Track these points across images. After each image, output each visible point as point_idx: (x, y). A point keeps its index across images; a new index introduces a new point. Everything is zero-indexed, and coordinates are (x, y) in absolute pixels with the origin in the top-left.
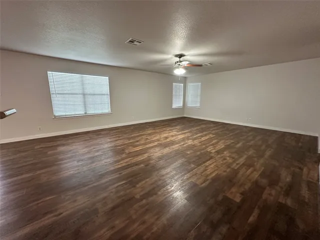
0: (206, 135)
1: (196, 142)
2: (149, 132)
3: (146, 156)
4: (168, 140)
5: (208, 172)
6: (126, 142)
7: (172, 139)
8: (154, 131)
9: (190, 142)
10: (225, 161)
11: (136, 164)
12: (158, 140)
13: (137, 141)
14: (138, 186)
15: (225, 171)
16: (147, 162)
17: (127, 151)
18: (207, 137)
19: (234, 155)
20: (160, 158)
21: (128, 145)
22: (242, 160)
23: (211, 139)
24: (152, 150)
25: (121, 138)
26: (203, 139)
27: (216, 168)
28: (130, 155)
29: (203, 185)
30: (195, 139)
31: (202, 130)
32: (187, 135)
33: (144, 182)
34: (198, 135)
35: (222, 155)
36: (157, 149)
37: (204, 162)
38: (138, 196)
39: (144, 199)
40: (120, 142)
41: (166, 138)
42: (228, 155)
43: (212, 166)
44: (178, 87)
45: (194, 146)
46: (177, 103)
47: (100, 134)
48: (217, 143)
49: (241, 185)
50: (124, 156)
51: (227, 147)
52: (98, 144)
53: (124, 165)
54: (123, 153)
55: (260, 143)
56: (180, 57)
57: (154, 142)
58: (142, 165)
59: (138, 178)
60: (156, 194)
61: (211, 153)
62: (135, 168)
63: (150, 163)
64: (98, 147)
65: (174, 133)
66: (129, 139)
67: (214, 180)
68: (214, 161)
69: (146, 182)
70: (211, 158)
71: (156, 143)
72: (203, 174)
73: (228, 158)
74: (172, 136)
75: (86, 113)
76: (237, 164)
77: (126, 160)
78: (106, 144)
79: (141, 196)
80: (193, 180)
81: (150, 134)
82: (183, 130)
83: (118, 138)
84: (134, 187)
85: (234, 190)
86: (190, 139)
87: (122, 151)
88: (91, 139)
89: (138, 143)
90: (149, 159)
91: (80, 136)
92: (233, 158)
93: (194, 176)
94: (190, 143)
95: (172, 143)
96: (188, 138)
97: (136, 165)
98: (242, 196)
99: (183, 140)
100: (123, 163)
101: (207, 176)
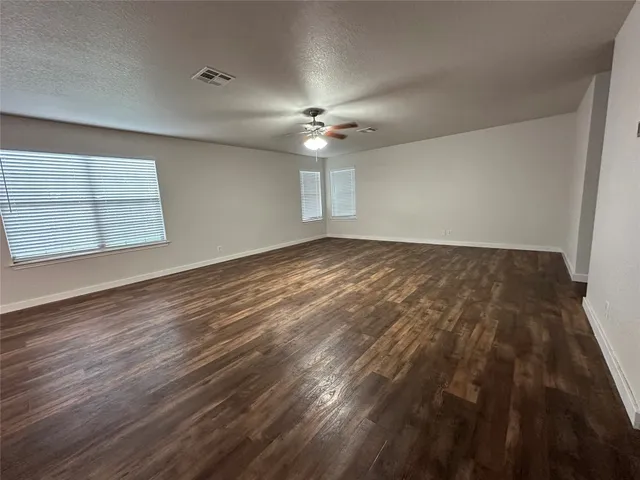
0: (377, 270)
1: (362, 286)
2: (261, 275)
3: (260, 330)
4: (304, 288)
5: (400, 346)
6: (211, 305)
7: (312, 284)
8: (269, 273)
9: (350, 288)
10: (426, 318)
11: (241, 353)
12: (283, 291)
13: (236, 299)
14: (253, 407)
15: (432, 340)
16: (266, 345)
17: (215, 326)
18: (381, 274)
19: (439, 304)
20: (294, 331)
21: (216, 310)
22: (455, 312)
23: (388, 277)
24: (273, 316)
25: (197, 296)
26: (374, 278)
27: (413, 336)
28: (224, 333)
29: (396, 378)
30: (359, 279)
31: (368, 262)
32: (340, 273)
33: (265, 395)
34: (363, 271)
35: (418, 306)
36: (284, 312)
37: (387, 327)
38: (257, 435)
39: (275, 438)
40: (195, 306)
41: (300, 284)
42: (428, 305)
43: (405, 332)
44: (310, 178)
45: (359, 294)
46: (311, 211)
47: (145, 293)
48: (401, 283)
49: (472, 362)
50: (208, 337)
51: (424, 289)
52: (141, 317)
53: (211, 359)
54: (206, 331)
55: (476, 274)
56: (314, 115)
57: (274, 295)
58: (257, 353)
59: (252, 388)
60: (299, 418)
61: (396, 304)
62: (239, 364)
63: (273, 347)
64: (140, 325)
65: (313, 272)
66: (216, 296)
67: (418, 361)
68: (406, 320)
69: (273, 393)
70: (399, 315)
71: (279, 299)
72: (390, 354)
73: (430, 312)
74: (312, 279)
75: (103, 247)
76: (450, 321)
77: (215, 348)
78: (161, 315)
79: (265, 432)
80: (375, 368)
81: (262, 280)
82: (329, 264)
83: (189, 298)
84: (245, 411)
85: (459, 376)
86: (349, 281)
87: (204, 326)
88: (122, 306)
89: (237, 303)
90: (270, 335)
91: (93, 302)
92: (439, 310)
93: (374, 362)
94: (350, 290)
95: (314, 294)
96: (344, 280)
97: (242, 355)
98: (479, 389)
99: (335, 284)
100: (210, 356)
101: (401, 355)
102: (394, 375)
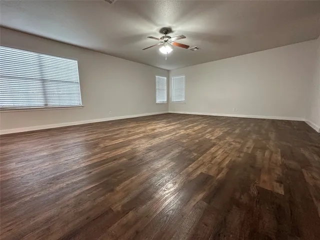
0: (197, 125)
1: (189, 131)
2: (131, 126)
3: (128, 149)
4: (156, 131)
5: (218, 159)
6: (102, 136)
7: (161, 130)
8: (138, 125)
9: (182, 132)
10: (232, 146)
11: (114, 159)
12: (144, 132)
13: (117, 135)
14: (118, 188)
15: (239, 157)
16: (132, 156)
17: (102, 145)
18: (200, 127)
19: (238, 140)
20: (150, 150)
21: (104, 139)
22: (250, 144)
23: (204, 129)
24: (137, 142)
25: (95, 133)
26: (196, 128)
27: (226, 155)
28: (105, 149)
29: (219, 177)
30: (188, 128)
31: (192, 122)
32: (176, 126)
33: (127, 182)
34: (190, 125)
35: (225, 141)
36: (143, 141)
37: (208, 150)
38: (118, 207)
39: (131, 210)
40: (94, 136)
41: (154, 130)
42: (232, 140)
43: (219, 152)
45: (188, 135)
46: (161, 98)
47: (65, 131)
48: (213, 131)
49: (270, 171)
50: (97, 150)
51: (227, 134)
52: (60, 141)
53: (96, 161)
54: (96, 147)
57: (138, 134)
58: (125, 159)
59: (118, 177)
60: (151, 198)
61: (211, 140)
62: (112, 165)
63: (136, 156)
64: (60, 144)
65: (161, 125)
66: (106, 133)
67: (232, 167)
68: (219, 147)
69: (132, 182)
70: (214, 145)
71: (141, 135)
72: (212, 162)
73: (233, 143)
74: (161, 128)
75: (46, 105)
76: (248, 148)
77: (99, 156)
78: (74, 140)
79: (124, 206)
80: (203, 170)
81: (132, 128)
82: (169, 122)
83: (90, 133)
84: (112, 190)
85: (264, 177)
86: (182, 129)
87: (96, 145)
88: (52, 135)
89: (118, 136)
90: (134, 151)
91: (33, 134)
92: (239, 143)
93: (202, 166)
94: (182, 133)
95: (162, 134)
96: (179, 129)
98: (283, 185)
99: (174, 130)
100: (95, 159)
101: (220, 164)
102: (218, 175)
